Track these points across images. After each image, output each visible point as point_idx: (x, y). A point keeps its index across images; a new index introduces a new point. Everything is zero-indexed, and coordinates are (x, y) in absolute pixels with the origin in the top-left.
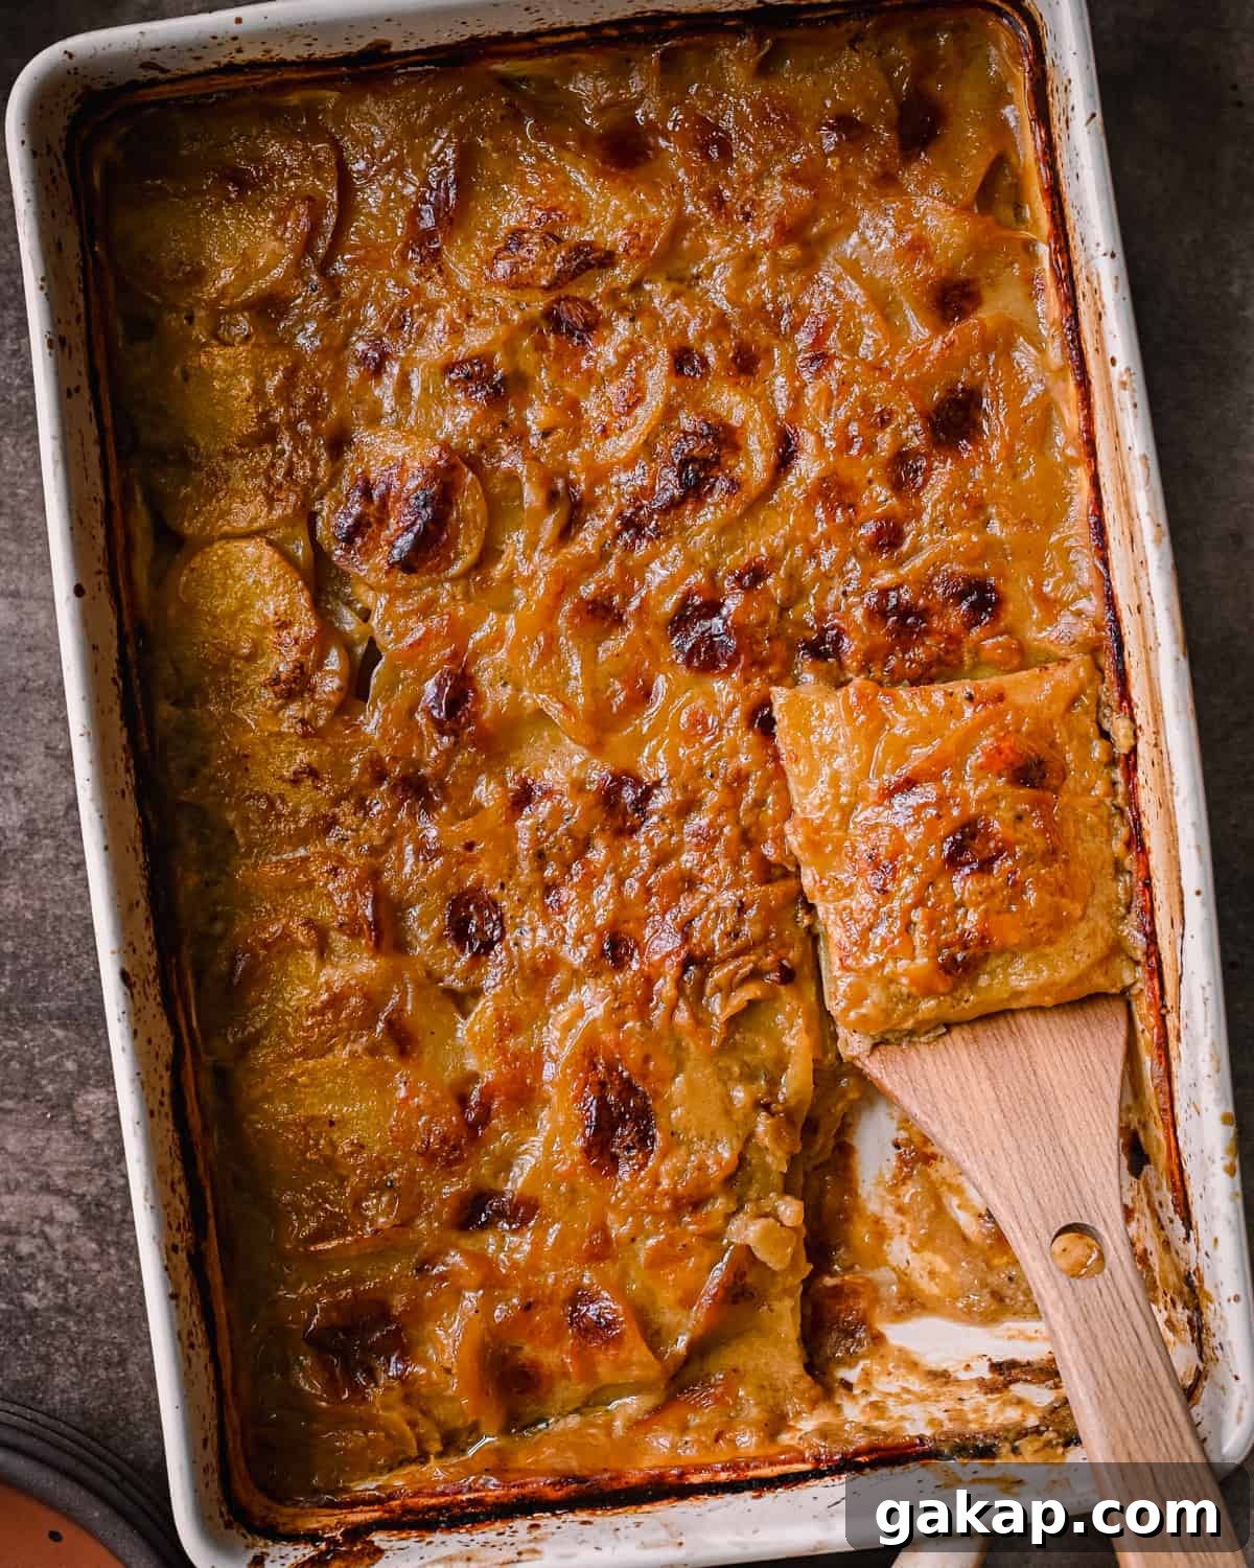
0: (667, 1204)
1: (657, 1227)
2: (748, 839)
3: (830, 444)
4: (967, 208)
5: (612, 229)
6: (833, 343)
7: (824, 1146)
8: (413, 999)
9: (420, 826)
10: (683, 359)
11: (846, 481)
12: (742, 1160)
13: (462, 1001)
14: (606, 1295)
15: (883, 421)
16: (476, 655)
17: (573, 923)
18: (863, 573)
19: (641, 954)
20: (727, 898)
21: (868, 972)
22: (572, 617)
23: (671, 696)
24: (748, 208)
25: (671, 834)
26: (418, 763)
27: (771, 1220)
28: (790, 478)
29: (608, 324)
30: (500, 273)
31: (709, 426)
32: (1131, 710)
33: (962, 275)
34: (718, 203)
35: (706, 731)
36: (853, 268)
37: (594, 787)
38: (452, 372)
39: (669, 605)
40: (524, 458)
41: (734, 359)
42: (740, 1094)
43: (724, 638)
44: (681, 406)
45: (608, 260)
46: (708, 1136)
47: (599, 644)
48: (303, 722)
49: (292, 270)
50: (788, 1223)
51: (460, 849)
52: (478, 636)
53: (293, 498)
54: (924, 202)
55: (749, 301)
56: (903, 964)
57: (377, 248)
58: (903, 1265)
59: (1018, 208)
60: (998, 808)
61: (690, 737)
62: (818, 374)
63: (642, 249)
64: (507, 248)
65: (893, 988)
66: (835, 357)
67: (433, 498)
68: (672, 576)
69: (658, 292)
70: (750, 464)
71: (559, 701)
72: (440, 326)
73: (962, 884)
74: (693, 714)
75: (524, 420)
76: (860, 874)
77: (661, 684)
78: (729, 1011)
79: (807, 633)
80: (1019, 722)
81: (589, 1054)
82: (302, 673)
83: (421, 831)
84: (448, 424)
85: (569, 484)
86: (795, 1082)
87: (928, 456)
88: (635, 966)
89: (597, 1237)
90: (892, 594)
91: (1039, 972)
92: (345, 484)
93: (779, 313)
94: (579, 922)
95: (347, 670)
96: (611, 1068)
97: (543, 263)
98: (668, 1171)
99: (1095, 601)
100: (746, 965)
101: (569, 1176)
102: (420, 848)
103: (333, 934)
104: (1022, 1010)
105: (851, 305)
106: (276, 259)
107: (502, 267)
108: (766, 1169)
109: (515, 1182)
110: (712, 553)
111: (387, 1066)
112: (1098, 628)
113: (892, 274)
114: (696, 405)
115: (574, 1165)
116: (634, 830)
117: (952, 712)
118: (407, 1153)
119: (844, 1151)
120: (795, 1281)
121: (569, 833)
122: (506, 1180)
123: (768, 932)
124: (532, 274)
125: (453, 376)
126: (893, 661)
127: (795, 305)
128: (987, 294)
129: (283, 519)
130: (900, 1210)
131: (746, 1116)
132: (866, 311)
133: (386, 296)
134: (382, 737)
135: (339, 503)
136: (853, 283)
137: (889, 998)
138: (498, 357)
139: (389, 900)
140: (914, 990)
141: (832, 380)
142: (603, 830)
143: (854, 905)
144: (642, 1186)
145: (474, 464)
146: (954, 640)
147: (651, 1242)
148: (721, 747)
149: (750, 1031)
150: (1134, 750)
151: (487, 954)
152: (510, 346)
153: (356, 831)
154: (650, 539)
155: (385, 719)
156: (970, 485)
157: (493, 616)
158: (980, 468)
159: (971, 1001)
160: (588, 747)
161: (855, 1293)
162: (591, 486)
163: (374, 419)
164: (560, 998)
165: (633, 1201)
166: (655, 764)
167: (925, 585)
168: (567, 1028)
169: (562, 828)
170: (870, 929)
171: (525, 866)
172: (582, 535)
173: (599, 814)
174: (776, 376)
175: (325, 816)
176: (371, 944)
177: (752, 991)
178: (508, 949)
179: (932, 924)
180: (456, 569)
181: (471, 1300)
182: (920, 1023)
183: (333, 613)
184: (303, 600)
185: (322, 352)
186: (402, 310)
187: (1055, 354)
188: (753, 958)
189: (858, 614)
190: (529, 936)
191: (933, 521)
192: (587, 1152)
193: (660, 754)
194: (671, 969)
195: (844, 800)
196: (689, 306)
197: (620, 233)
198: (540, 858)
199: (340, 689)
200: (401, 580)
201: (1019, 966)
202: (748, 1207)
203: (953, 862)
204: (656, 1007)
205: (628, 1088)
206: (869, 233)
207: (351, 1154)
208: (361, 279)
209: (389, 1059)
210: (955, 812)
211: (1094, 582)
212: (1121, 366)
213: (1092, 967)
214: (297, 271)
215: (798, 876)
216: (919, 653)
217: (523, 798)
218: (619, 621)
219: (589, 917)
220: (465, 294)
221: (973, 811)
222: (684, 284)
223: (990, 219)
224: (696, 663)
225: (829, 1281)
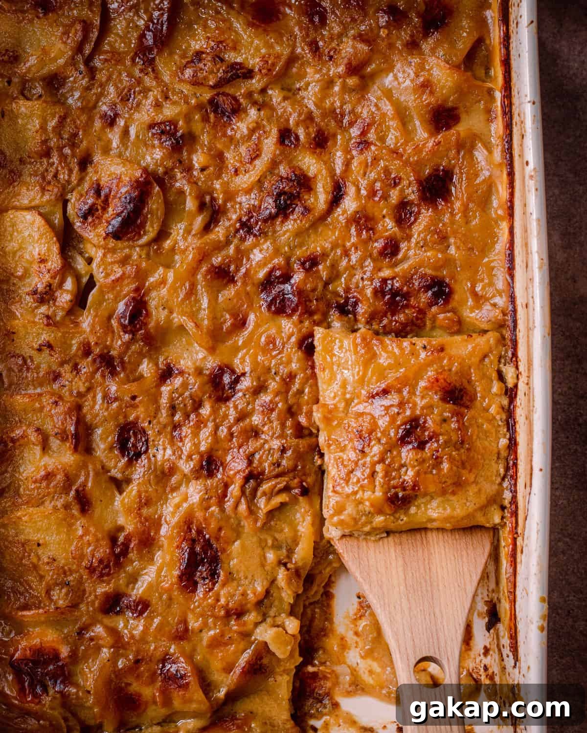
0: (222, 613)
1: (215, 625)
2: (291, 412)
3: (364, 192)
4: (458, 67)
5: (253, 56)
6: (372, 136)
7: (316, 592)
8: (93, 479)
9: (107, 383)
10: (285, 135)
11: (371, 215)
12: (268, 593)
13: (119, 485)
14: (182, 659)
15: (395, 182)
16: (149, 290)
17: (187, 447)
18: (374, 268)
19: (224, 469)
20: (276, 444)
21: (348, 496)
22: (206, 275)
23: (257, 326)
24: (332, 53)
25: (248, 404)
26: (109, 348)
27: (281, 629)
28: (339, 210)
29: (245, 111)
30: (186, 76)
31: (296, 175)
32: (517, 362)
33: (450, 104)
34: (314, 47)
35: (274, 349)
36: (388, 94)
37: (207, 372)
38: (154, 128)
39: (261, 274)
40: (189, 182)
41: (315, 138)
42: (271, 556)
43: (290, 296)
44: (281, 162)
45: (249, 74)
46: (250, 577)
47: (219, 291)
48: (48, 317)
49: (70, 61)
50: (290, 632)
51: (128, 399)
52: (152, 279)
53: (56, 190)
54: (432, 61)
55: (327, 106)
56: (368, 494)
57: (119, 54)
58: (355, 665)
59: (487, 69)
60: (433, 413)
61: (265, 351)
62: (361, 152)
63: (269, 70)
64: (192, 61)
65: (361, 507)
66: (372, 143)
67: (135, 199)
68: (265, 258)
69: (275, 95)
70: (316, 199)
71: (193, 321)
72: (149, 101)
73: (407, 454)
74: (268, 337)
75: (191, 160)
76: (351, 440)
77: (252, 317)
78: (269, 508)
79: (339, 299)
80: (451, 363)
81: (188, 522)
82: (50, 289)
83: (108, 386)
84: (148, 158)
85: (213, 199)
86: (303, 553)
87: (418, 206)
88: (219, 476)
89: (181, 627)
90: (389, 282)
91: (445, 509)
92: (86, 185)
93: (343, 115)
94: (191, 448)
95: (75, 290)
96: (200, 532)
97: (211, 72)
98: (226, 595)
99: (504, 299)
100: (282, 483)
101: (169, 590)
102: (105, 396)
103: (52, 439)
104: (431, 529)
105: (384, 115)
106: (63, 53)
107: (189, 72)
108: (281, 600)
109: (138, 589)
110: (290, 247)
111: (73, 516)
112: (504, 314)
113: (409, 100)
114: (290, 162)
115: (172, 584)
116: (228, 399)
117: (413, 353)
118: (79, 565)
119: (328, 595)
120: (291, 666)
121: (191, 397)
122: (133, 588)
123: (296, 466)
124: (205, 78)
125: (154, 131)
126: (385, 321)
127: (352, 112)
128: (463, 116)
129: (48, 201)
130: (356, 634)
131: (273, 568)
132: (393, 119)
133: (121, 81)
134: (91, 331)
135: (81, 196)
136: (387, 102)
137: (358, 512)
138: (181, 123)
139: (86, 424)
140: (372, 510)
141: (369, 156)
142: (210, 397)
143: (345, 457)
144: (210, 601)
145: (161, 182)
146: (422, 312)
147: (212, 633)
148: (282, 357)
149: (279, 520)
150: (516, 386)
151: (137, 460)
152: (188, 118)
153: (71, 382)
154: (255, 236)
155: (94, 321)
156: (441, 225)
157: (161, 270)
158: (447, 216)
159: (404, 520)
160: (206, 349)
161: (325, 678)
162: (225, 201)
163: (106, 150)
164: (175, 489)
165: (203, 608)
166: (242, 363)
167: (408, 280)
168: (178, 506)
169: (187, 394)
170: (352, 471)
171: (164, 412)
172: (217, 229)
173: (208, 388)
174: (337, 151)
175: (54, 372)
176: (72, 447)
177: (283, 498)
178: (149, 459)
179: (387, 474)
180: (144, 240)
181: (106, 653)
182: (374, 529)
183: (72, 257)
184: (55, 249)
185: (82, 109)
186: (130, 90)
187: (497, 155)
188: (286, 479)
189: (369, 292)
190: (161, 452)
191: (418, 243)
192: (180, 578)
193: (248, 359)
194: (238, 481)
195: (348, 396)
196: (293, 105)
197: (258, 60)
198: (173, 409)
199: (71, 301)
200: (112, 243)
201: (434, 504)
202: (269, 620)
203: (403, 441)
204: (228, 501)
205: (208, 544)
206: (400, 75)
207: (48, 563)
208: (108, 70)
209: (75, 512)
210: (408, 413)
211: (505, 288)
212: (531, 165)
213: (476, 510)
214: (72, 62)
215: (317, 436)
216: (402, 317)
217: (166, 374)
218: (232, 280)
219: (197, 445)
220: (166, 85)
221: (418, 412)
222: (291, 93)
223: (469, 74)
224: (273, 308)
225: (311, 669)
